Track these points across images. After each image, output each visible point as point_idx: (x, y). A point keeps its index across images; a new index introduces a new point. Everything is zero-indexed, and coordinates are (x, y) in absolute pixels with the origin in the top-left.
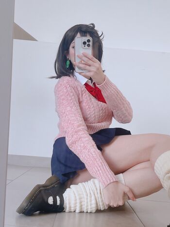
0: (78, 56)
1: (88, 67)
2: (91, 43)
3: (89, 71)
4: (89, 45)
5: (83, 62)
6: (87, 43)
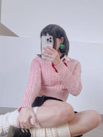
0: (43, 48)
1: (50, 55)
2: (52, 40)
3: (51, 58)
4: (51, 41)
5: (47, 52)
6: (50, 40)
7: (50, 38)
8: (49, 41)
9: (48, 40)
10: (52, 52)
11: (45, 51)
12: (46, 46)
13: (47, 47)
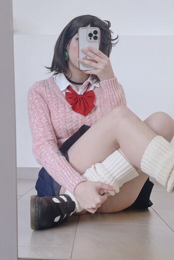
0: (82, 51)
1: (94, 64)
2: (98, 35)
3: (96, 69)
4: (95, 38)
5: (88, 57)
6: (94, 35)
7: (95, 32)
8: (92, 38)
9: (90, 35)
10: (97, 58)
11: (86, 55)
12: (87, 46)
13: (88, 48)
